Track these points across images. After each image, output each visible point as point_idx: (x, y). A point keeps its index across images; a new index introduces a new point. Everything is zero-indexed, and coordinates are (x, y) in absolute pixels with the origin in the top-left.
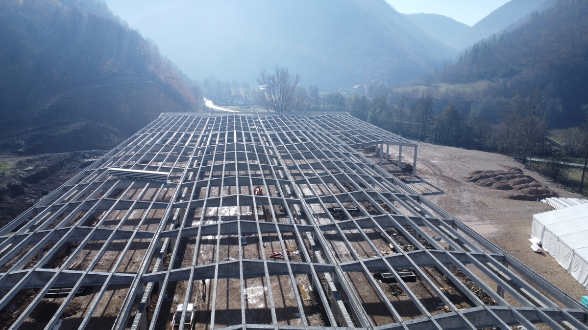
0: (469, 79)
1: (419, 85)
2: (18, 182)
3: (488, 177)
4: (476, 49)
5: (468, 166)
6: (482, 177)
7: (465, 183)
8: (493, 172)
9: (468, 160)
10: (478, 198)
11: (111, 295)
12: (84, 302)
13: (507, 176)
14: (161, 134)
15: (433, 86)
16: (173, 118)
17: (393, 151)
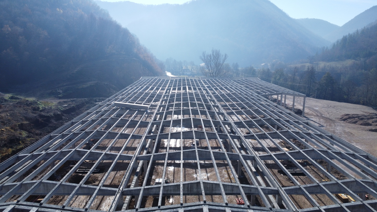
0: (340, 58)
1: (305, 63)
2: (59, 113)
3: (354, 118)
4: (345, 39)
5: (340, 111)
6: (350, 118)
7: (338, 121)
8: (357, 115)
9: (340, 108)
10: (347, 130)
11: (115, 174)
12: (99, 177)
13: (367, 117)
14: (142, 87)
15: (315, 64)
16: (148, 80)
17: (289, 102)
